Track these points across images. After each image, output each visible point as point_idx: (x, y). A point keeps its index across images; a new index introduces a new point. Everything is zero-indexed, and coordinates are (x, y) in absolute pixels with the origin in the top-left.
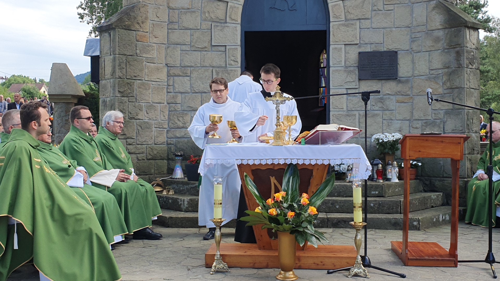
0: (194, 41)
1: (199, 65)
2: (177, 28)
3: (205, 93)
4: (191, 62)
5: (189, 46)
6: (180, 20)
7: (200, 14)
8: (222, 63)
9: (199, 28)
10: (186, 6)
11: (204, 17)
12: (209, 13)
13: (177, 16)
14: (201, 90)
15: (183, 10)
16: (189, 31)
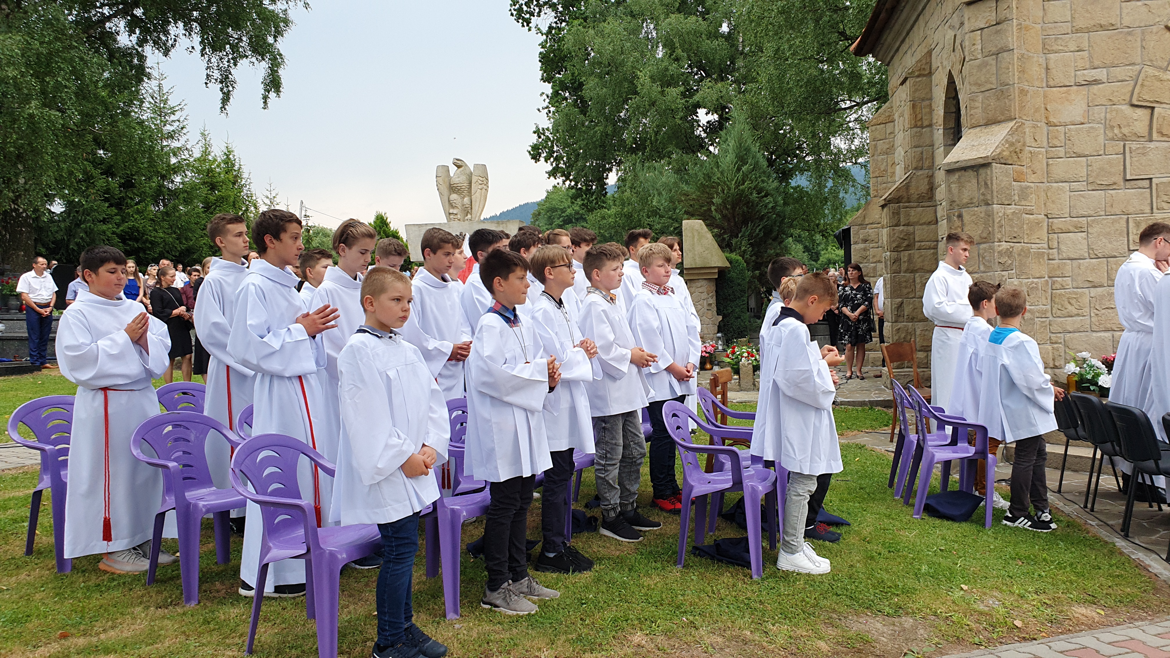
0: (1094, 174)
1: (1103, 213)
2: (1062, 154)
3: (1115, 257)
4: (1089, 209)
5: (1085, 183)
6: (1067, 142)
7: (1102, 131)
8: (1142, 208)
9: (1102, 152)
10: (1079, 119)
11: (1110, 135)
12: (1120, 127)
13: (1063, 137)
14: (1107, 253)
15: (1072, 127)
16: (1084, 159)
